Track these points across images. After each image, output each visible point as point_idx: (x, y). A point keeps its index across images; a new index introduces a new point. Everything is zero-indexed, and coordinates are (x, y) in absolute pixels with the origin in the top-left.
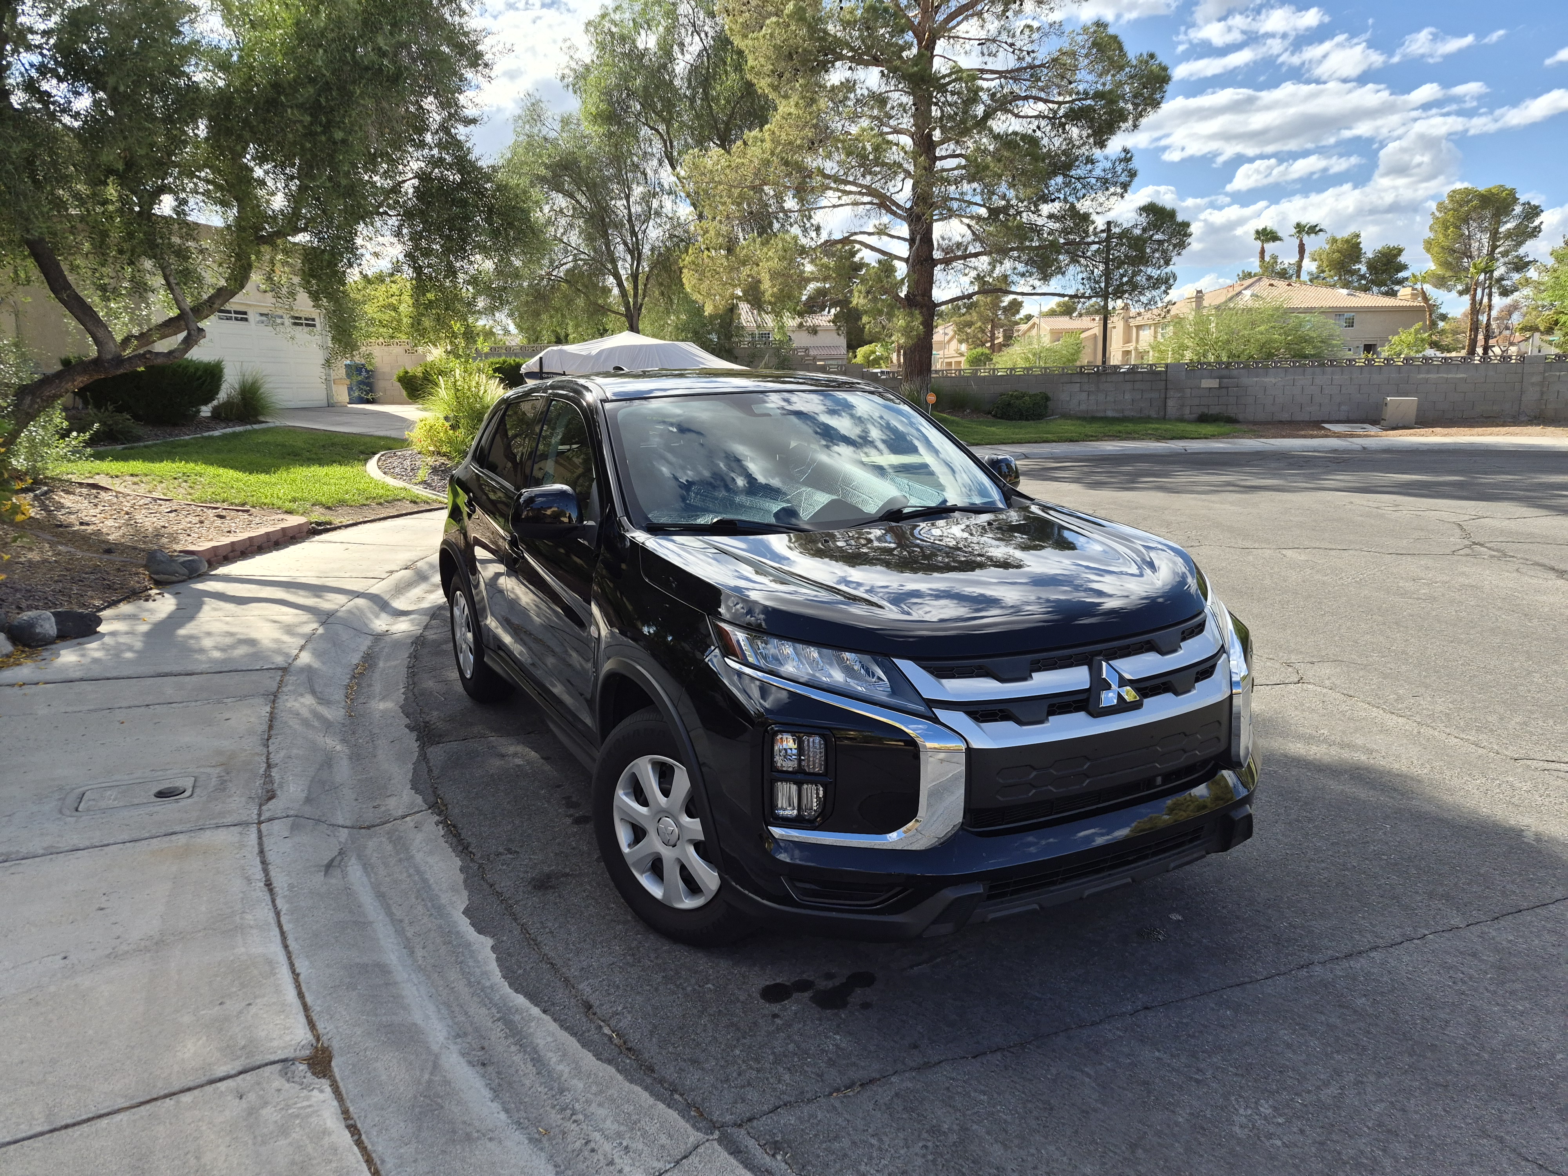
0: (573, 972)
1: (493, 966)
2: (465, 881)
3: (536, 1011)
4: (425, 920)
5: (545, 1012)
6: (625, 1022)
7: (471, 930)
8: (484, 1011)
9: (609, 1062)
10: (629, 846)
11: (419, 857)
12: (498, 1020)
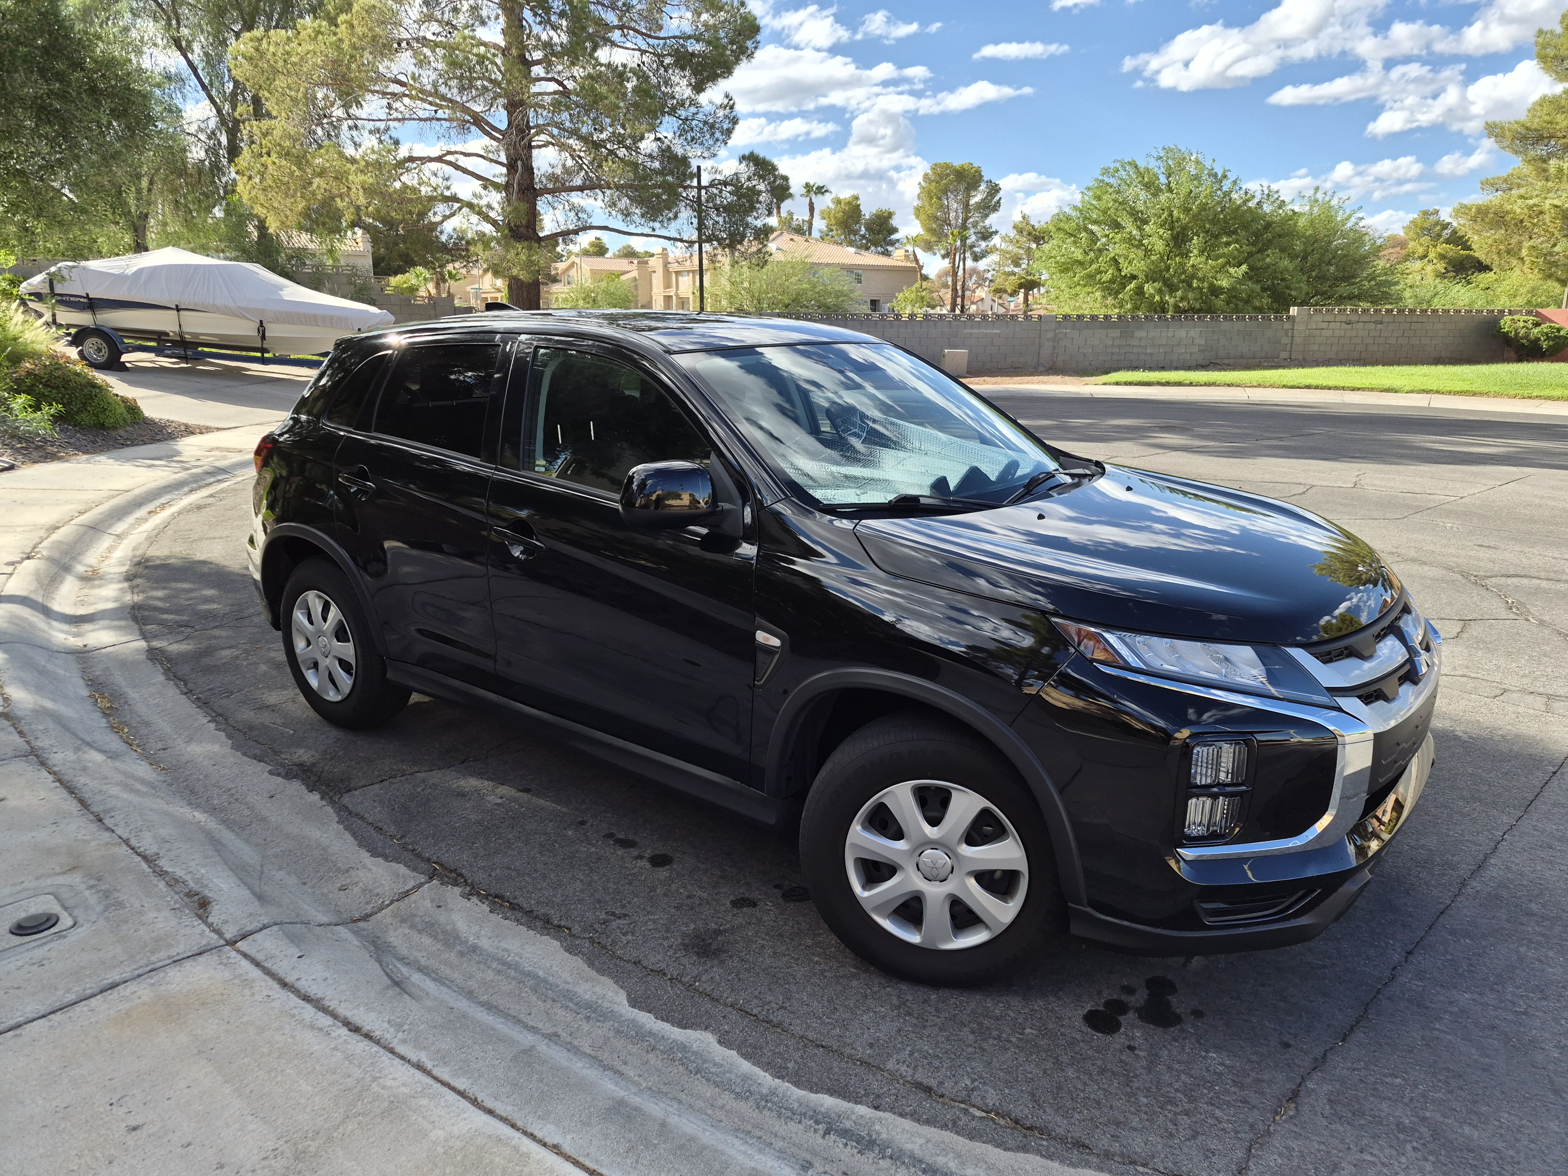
0: (862, 1051)
1: (746, 1066)
2: (591, 964)
3: (862, 1110)
4: (586, 1027)
5: (876, 1108)
6: (992, 1098)
7: (667, 1026)
8: (793, 1126)
9: (1024, 1149)
10: (864, 888)
11: (485, 943)
12: (827, 1132)
